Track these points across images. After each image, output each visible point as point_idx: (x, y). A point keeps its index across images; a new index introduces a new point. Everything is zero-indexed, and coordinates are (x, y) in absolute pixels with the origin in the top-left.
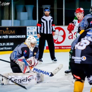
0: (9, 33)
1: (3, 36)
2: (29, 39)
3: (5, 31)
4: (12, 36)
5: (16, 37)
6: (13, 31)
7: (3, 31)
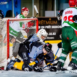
0: (52, 23)
1: (46, 27)
2: (41, 32)
3: (48, 22)
4: (54, 26)
5: (59, 27)
6: (55, 22)
7: (46, 22)
